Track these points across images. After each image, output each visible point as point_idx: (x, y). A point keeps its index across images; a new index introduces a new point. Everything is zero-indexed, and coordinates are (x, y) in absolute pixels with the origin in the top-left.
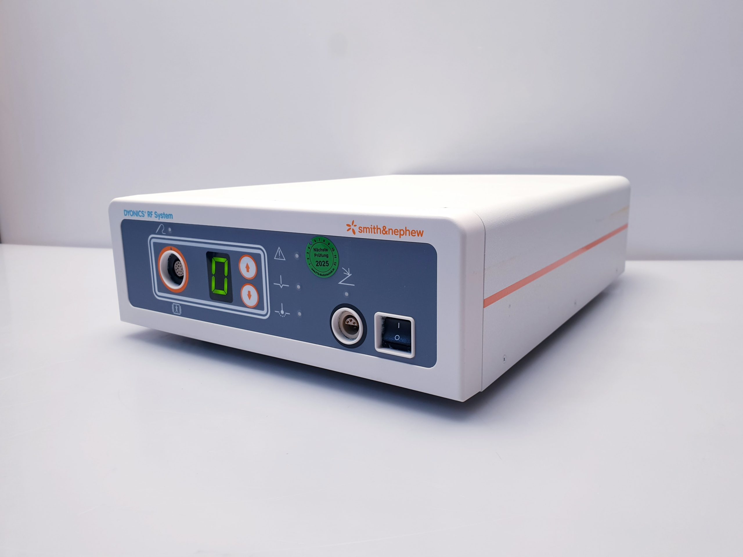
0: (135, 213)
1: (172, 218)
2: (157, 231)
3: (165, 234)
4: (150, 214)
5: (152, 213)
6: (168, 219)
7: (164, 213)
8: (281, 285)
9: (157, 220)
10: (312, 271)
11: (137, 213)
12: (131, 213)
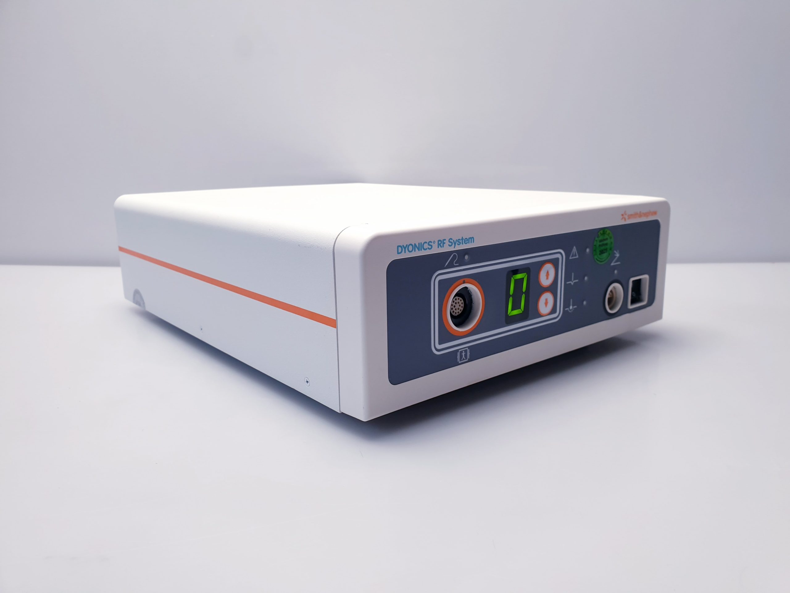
0: (418, 246)
1: (473, 242)
2: (446, 264)
3: (458, 264)
4: (441, 243)
5: (444, 241)
6: (468, 244)
7: (462, 237)
8: (572, 282)
9: (452, 249)
10: (596, 260)
11: (420, 247)
12: (411, 248)
